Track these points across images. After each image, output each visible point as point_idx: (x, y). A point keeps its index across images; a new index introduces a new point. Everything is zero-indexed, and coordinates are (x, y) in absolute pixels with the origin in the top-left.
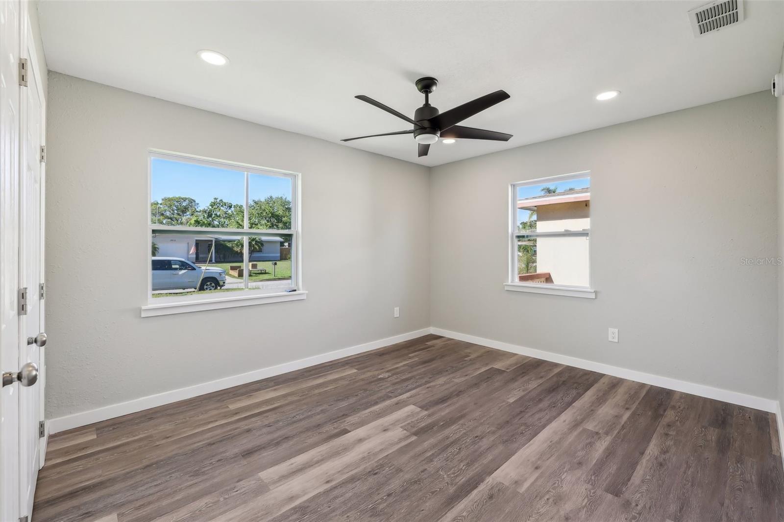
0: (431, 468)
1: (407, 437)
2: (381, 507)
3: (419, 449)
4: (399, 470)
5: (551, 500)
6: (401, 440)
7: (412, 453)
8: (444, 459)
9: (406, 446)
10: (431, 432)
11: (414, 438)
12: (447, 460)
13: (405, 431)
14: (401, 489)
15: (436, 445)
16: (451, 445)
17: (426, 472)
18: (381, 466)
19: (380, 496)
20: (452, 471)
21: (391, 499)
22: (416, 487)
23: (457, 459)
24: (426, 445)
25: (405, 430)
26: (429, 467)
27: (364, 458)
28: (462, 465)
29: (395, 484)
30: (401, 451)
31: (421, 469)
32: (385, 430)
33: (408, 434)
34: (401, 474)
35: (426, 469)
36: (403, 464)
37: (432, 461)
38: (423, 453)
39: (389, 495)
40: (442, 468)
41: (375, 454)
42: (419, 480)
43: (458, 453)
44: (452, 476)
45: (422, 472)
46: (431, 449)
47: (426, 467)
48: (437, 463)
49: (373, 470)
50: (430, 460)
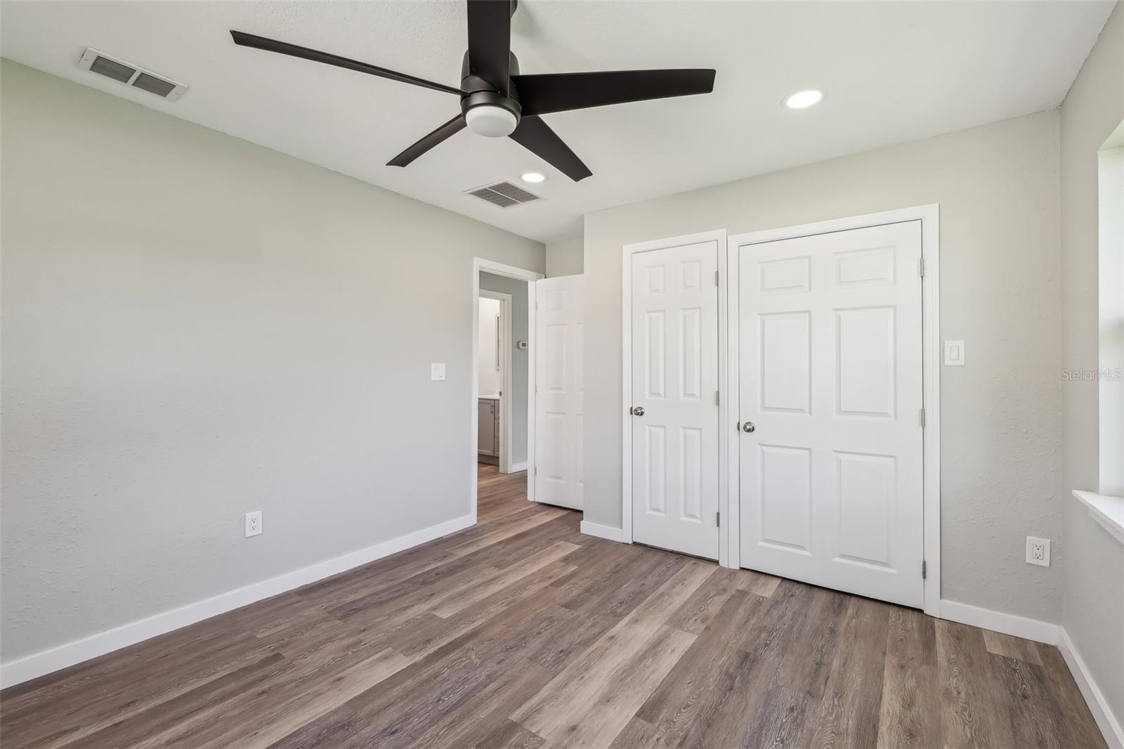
0: (491, 667)
1: (526, 718)
2: (544, 624)
3: (506, 694)
4: (533, 659)
5: (363, 644)
6: (537, 710)
7: (518, 685)
8: (470, 681)
9: (526, 699)
10: (482, 736)
11: (515, 716)
12: (466, 680)
13: (534, 731)
14: (527, 639)
15: (477, 705)
16: (451, 708)
17: (498, 661)
18: (557, 662)
19: (548, 631)
20: (464, 664)
21: (536, 630)
22: (511, 644)
23: (450, 682)
24: (494, 706)
25: (534, 735)
26: (493, 667)
27: (587, 669)
28: (445, 675)
29: (535, 644)
30: (534, 688)
31: (504, 664)
32: (574, 728)
33: (527, 725)
34: (530, 655)
35: (498, 663)
36: (528, 667)
37: (488, 677)
38: (501, 687)
39: (539, 633)
40: (475, 668)
41: (571, 678)
42: (507, 650)
43: (443, 694)
44: (464, 659)
45: (503, 660)
46: (486, 696)
47: (497, 667)
48: (482, 675)
49: (567, 655)
50: (490, 678)
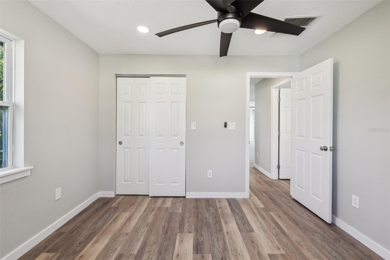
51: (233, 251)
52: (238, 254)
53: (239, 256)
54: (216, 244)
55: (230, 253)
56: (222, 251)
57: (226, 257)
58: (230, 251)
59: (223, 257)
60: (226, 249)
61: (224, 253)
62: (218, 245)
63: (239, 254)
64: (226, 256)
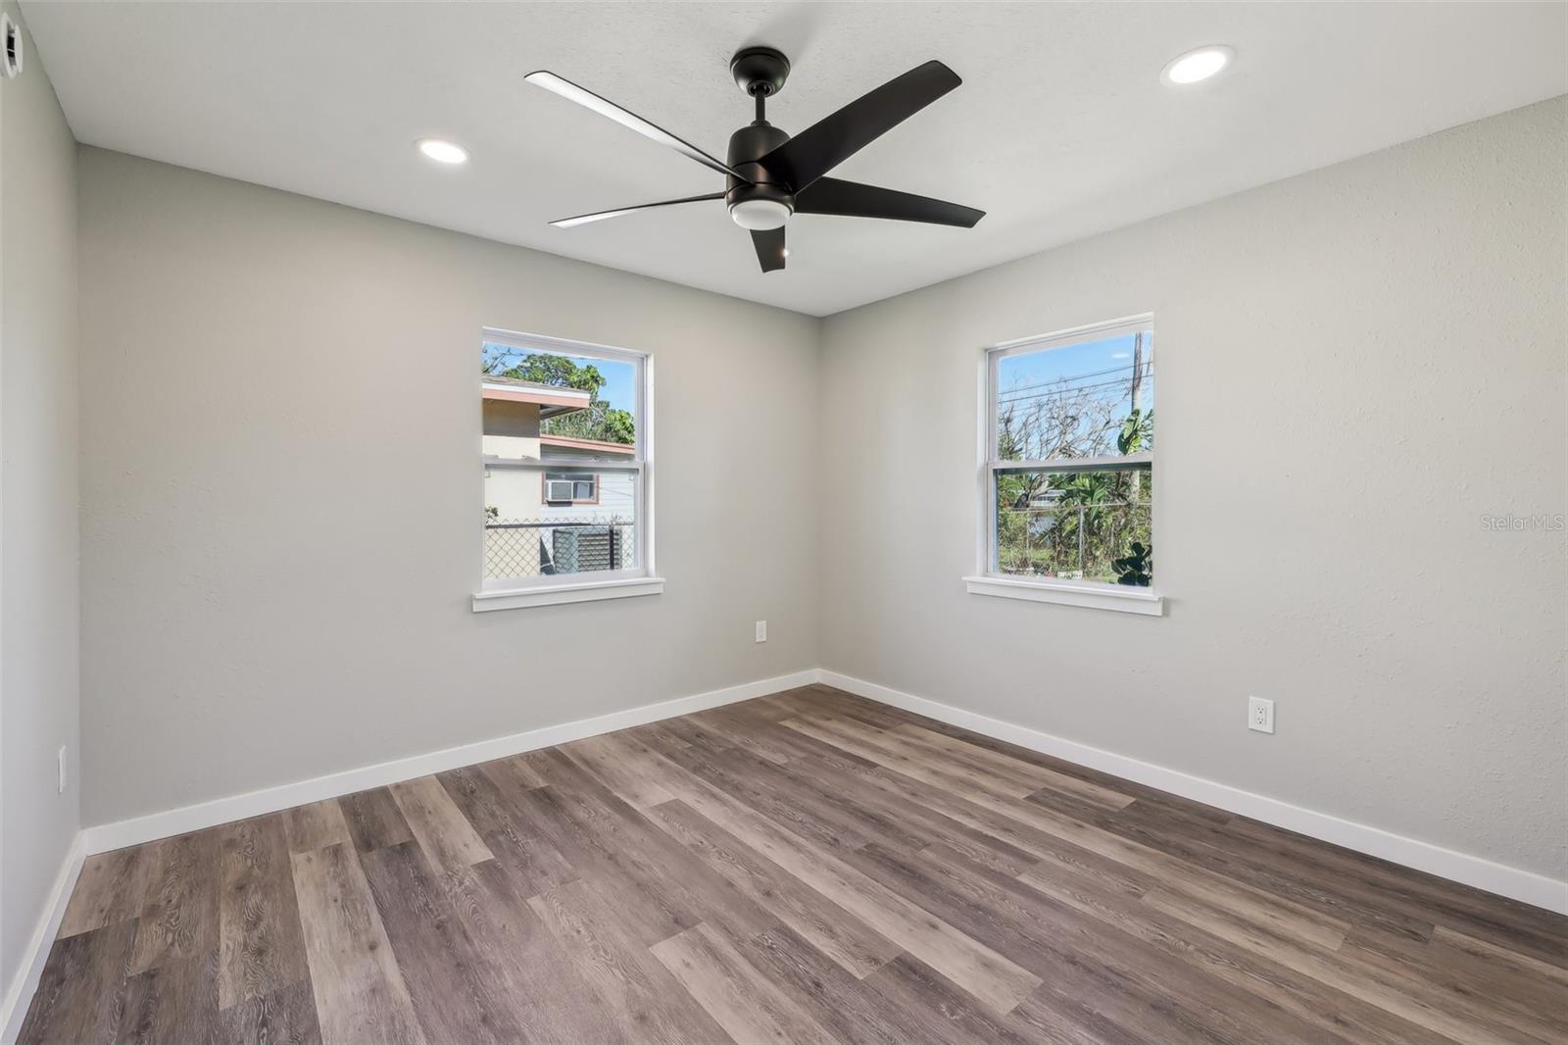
51: (805, 1032)
52: (783, 1033)
53: (773, 1022)
54: (884, 1026)
55: (809, 1019)
56: (842, 1011)
57: (810, 997)
58: (817, 1026)
59: (822, 992)
60: (836, 1026)
61: (829, 1005)
62: (873, 1026)
63: (779, 1034)
64: (814, 1001)
